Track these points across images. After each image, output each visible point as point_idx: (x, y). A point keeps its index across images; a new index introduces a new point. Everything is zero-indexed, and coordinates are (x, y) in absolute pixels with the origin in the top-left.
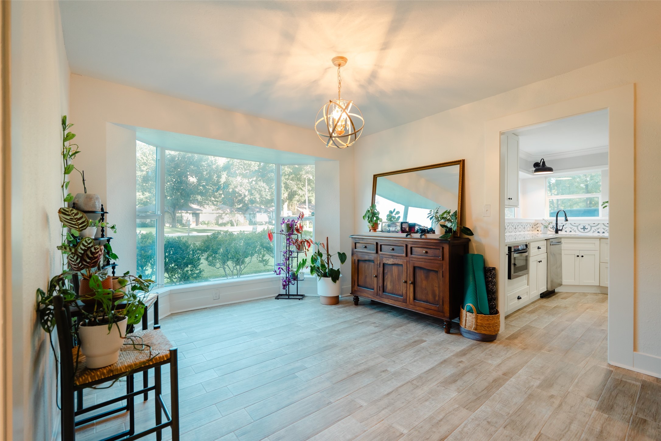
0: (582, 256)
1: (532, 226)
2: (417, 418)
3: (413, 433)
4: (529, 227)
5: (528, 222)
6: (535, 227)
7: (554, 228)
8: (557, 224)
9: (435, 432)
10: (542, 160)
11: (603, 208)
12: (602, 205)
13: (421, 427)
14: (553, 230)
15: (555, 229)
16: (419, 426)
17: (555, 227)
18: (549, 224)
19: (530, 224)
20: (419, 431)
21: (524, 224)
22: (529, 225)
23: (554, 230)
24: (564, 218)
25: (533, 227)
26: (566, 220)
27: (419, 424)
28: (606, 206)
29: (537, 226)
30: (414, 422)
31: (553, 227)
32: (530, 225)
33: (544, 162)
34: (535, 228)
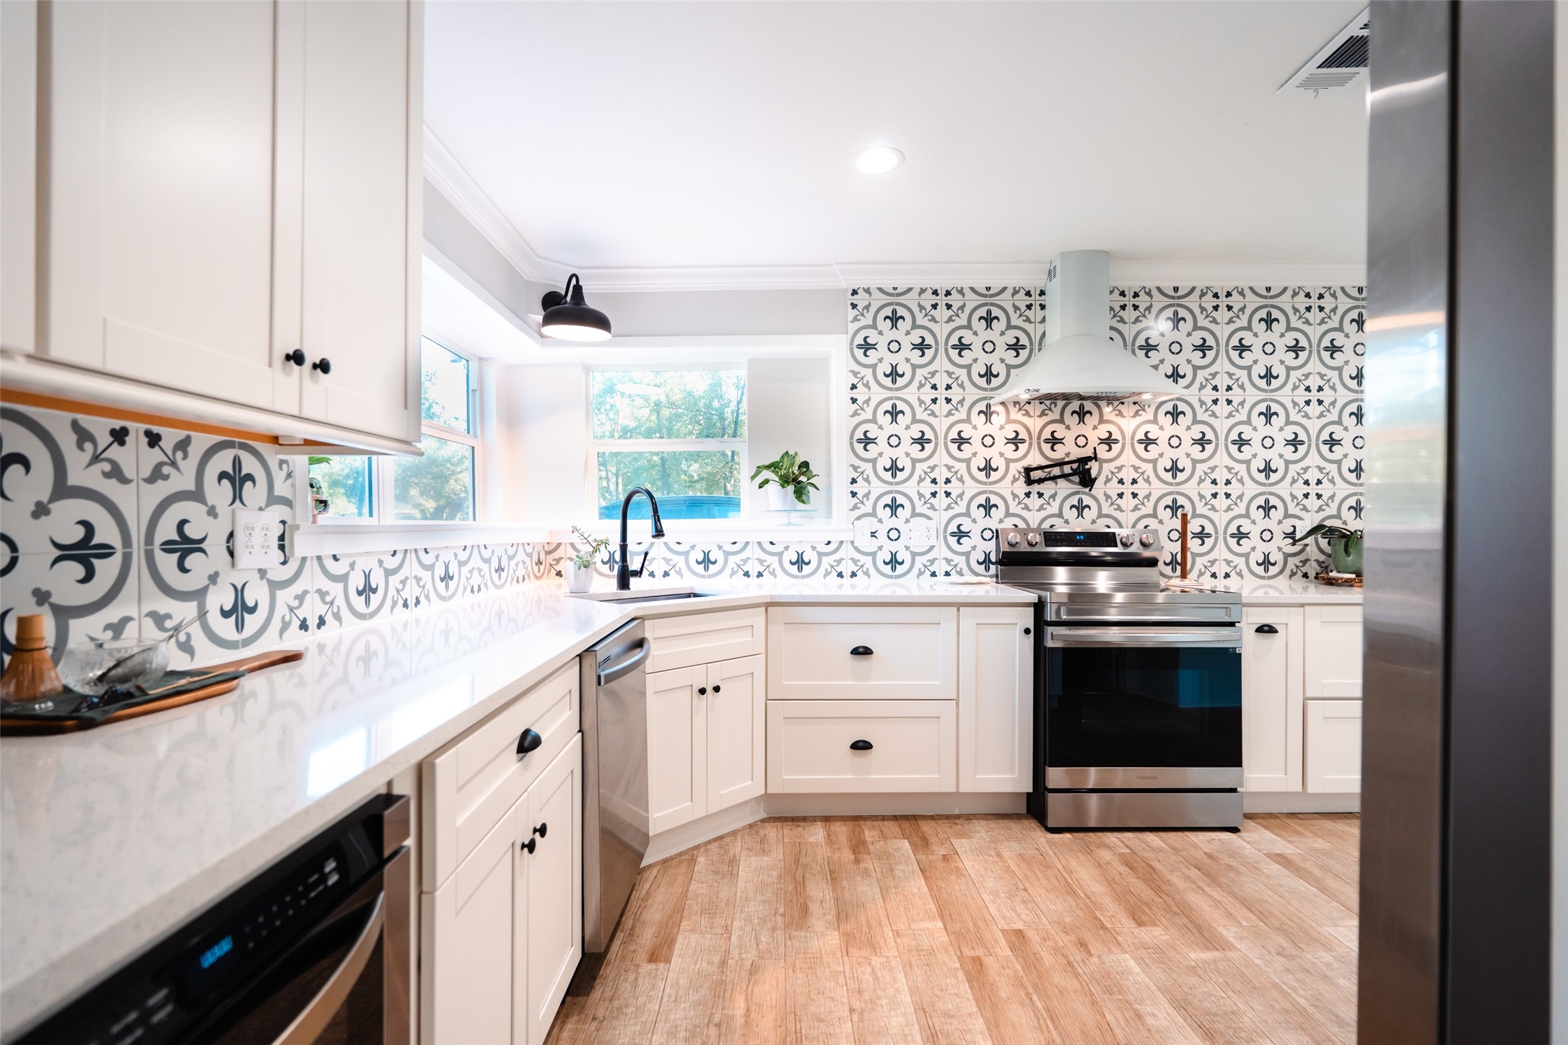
0: (717, 689)
1: (535, 559)
4: (521, 565)
5: (515, 542)
6: (550, 558)
7: (615, 561)
8: (624, 548)
10: (574, 279)
11: (760, 487)
12: (753, 478)
14: (611, 569)
15: (616, 567)
17: (618, 557)
18: (596, 550)
19: (529, 549)
21: (500, 552)
22: (521, 556)
23: (616, 572)
24: (648, 524)
25: (539, 563)
26: (657, 530)
28: (766, 482)
29: (556, 555)
31: (611, 561)
32: (530, 555)
33: (581, 287)
34: (551, 565)
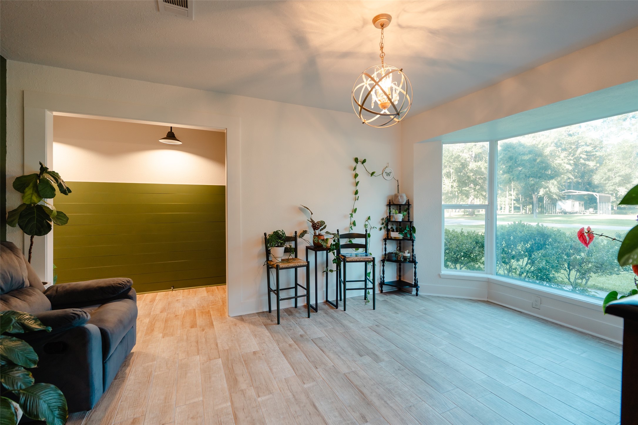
2: (270, 413)
3: (256, 403)
9: (246, 418)
13: (257, 411)
16: (260, 410)
20: (254, 407)
27: (262, 411)
30: (266, 409)
